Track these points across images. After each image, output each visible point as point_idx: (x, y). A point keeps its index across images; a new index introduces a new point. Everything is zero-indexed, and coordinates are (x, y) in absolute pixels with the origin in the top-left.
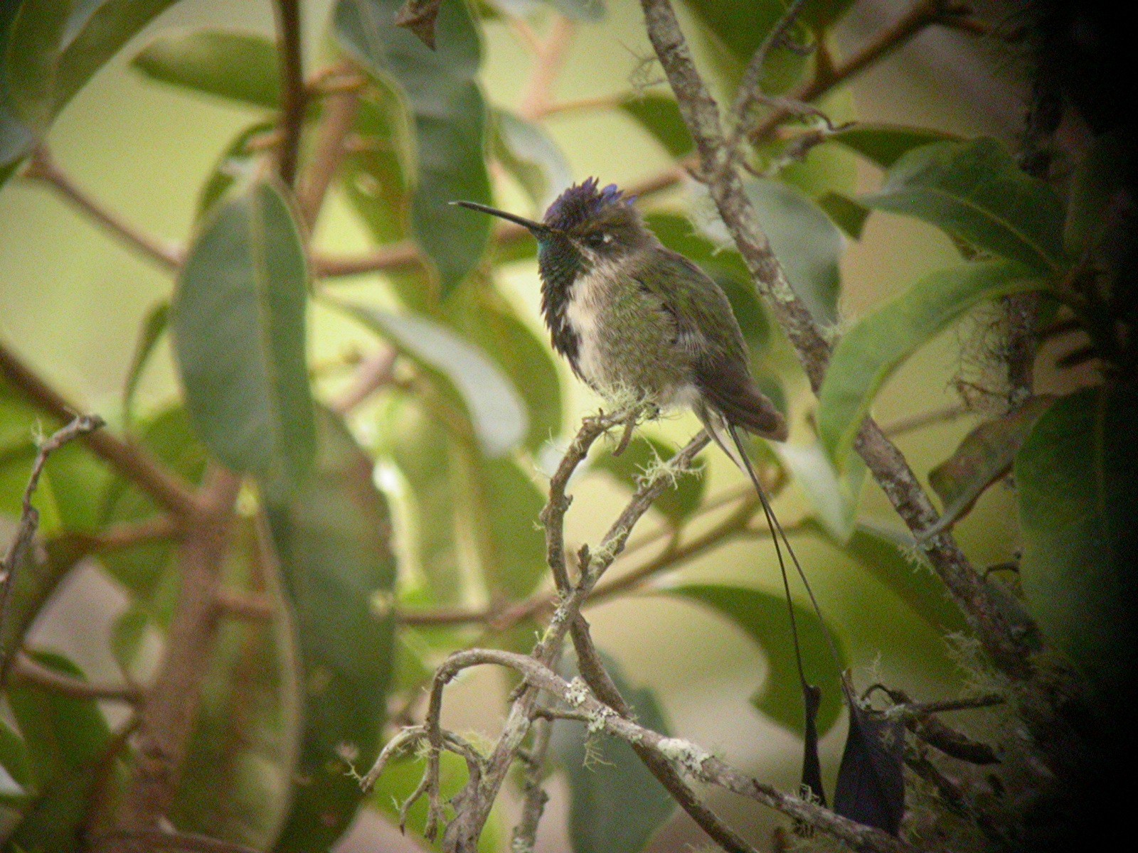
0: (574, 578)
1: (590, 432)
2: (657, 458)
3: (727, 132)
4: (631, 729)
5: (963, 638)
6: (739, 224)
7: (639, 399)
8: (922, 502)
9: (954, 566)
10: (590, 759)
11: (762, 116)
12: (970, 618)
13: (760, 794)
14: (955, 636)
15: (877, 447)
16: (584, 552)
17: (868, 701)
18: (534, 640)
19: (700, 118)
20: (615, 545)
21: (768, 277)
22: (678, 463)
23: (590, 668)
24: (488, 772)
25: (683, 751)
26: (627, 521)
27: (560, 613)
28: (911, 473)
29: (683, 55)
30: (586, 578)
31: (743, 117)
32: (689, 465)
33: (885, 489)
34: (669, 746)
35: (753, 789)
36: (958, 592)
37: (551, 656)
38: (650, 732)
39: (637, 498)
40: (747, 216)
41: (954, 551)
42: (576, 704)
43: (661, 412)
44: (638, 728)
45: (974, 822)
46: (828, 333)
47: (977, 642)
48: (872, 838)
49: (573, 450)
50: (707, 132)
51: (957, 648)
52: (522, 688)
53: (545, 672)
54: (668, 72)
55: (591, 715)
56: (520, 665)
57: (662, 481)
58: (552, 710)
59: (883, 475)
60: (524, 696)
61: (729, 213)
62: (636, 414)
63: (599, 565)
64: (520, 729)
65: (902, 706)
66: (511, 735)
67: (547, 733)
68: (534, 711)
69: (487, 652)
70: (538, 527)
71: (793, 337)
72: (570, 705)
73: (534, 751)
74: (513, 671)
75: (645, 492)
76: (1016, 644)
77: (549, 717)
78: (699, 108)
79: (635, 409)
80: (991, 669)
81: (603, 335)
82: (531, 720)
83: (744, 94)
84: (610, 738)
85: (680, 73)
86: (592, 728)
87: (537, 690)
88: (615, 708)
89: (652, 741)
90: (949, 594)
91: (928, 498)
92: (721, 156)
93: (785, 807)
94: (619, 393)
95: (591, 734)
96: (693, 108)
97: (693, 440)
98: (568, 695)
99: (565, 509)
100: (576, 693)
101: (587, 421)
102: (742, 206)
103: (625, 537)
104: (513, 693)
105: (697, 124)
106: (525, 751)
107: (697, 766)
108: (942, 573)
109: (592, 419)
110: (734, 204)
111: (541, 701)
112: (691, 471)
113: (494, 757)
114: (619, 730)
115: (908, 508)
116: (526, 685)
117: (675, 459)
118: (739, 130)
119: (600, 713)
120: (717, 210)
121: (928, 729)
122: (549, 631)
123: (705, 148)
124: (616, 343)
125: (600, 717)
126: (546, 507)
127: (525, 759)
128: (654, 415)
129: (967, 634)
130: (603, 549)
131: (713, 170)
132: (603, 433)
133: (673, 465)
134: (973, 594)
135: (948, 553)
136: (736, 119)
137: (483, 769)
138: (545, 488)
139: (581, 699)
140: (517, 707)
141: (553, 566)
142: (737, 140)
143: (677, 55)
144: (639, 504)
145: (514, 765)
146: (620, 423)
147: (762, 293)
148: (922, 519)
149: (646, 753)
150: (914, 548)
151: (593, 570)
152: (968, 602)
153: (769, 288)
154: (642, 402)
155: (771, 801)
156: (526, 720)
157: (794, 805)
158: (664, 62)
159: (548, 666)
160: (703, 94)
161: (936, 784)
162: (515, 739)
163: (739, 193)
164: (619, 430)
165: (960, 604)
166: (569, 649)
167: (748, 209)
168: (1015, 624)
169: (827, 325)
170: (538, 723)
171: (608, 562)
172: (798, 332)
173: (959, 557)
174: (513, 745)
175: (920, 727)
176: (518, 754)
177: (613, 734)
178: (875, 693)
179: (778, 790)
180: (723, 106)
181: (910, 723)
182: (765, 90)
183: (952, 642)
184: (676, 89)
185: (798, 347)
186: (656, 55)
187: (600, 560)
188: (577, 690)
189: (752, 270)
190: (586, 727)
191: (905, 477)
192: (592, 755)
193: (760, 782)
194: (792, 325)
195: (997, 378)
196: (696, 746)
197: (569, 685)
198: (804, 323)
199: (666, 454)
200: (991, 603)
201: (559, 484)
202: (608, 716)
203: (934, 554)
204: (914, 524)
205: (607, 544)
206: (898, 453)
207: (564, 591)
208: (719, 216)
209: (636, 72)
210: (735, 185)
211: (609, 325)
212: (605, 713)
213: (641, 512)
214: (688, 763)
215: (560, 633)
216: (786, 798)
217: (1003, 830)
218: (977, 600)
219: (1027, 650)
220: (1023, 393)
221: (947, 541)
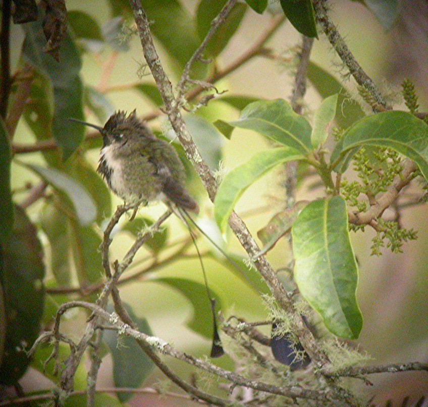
0: (112, 272)
1: (120, 211)
2: (146, 225)
3: (176, 95)
4: (136, 333)
5: (268, 297)
6: (180, 131)
7: (140, 197)
8: (252, 242)
9: (265, 268)
10: (119, 345)
11: (190, 89)
12: (271, 289)
13: (187, 359)
14: (265, 296)
15: (235, 220)
16: (116, 263)
17: (229, 323)
18: (97, 298)
19: (165, 88)
20: (129, 260)
21: (192, 153)
22: (154, 227)
23: (119, 308)
24: (78, 350)
25: (156, 342)
26: (134, 250)
27: (106, 287)
28: (248, 230)
29: (158, 64)
30: (117, 274)
31: (182, 88)
32: (158, 228)
33: (237, 237)
34: (150, 340)
35: (184, 357)
36: (266, 278)
37: (103, 303)
38: (143, 334)
39: (138, 241)
40: (183, 128)
41: (265, 262)
42: (113, 323)
43: (149, 203)
44: (138, 332)
45: (270, 370)
46: (216, 174)
47: (274, 298)
48: (231, 376)
49: (113, 220)
50: (167, 94)
51: (266, 300)
52: (92, 318)
53: (101, 310)
54: (152, 71)
55: (119, 327)
56: (91, 307)
57: (148, 234)
58: (103, 326)
59: (237, 231)
60: (93, 320)
61: (176, 127)
62: (139, 204)
63: (122, 268)
64: (90, 333)
65: (244, 323)
66: (87, 336)
67: (101, 335)
68: (96, 326)
69: (79, 302)
70: (99, 251)
71: (201, 176)
72: (111, 323)
73: (96, 342)
74: (89, 310)
75: (141, 239)
76: (289, 298)
77: (102, 329)
78: (164, 85)
79: (138, 202)
80: (279, 309)
82: (95, 330)
83: (183, 79)
84: (128, 337)
85: (157, 71)
86: (120, 333)
87: (98, 317)
88: (129, 325)
89: (144, 337)
90: (263, 279)
91: (255, 241)
92: (173, 104)
93: (197, 364)
94: (132, 196)
95: (120, 335)
96: (162, 85)
97: (160, 218)
98: (110, 319)
99: (110, 244)
100: (114, 319)
101: (119, 207)
102: (181, 124)
103: (132, 257)
104: (88, 318)
105: (163, 91)
106: (92, 342)
107: (162, 348)
108: (260, 271)
109: (121, 206)
110: (178, 123)
111: (99, 323)
112: (159, 231)
113: (80, 344)
114: (131, 333)
115: (246, 244)
116: (94, 316)
117: (153, 225)
118: (181, 93)
119: (123, 326)
120: (171, 125)
121: (253, 333)
122: (102, 294)
123: (167, 101)
125: (123, 328)
126: (102, 243)
127: (92, 346)
128: (146, 204)
129: (270, 295)
130: (124, 262)
131: (170, 109)
132: (125, 213)
133: (152, 228)
134: (272, 279)
135: (263, 262)
136: (179, 88)
137: (76, 349)
138: (102, 235)
139: (116, 321)
140: (89, 324)
141: (105, 267)
142: (180, 97)
143: (155, 64)
144: (138, 244)
145: (88, 347)
146: (132, 208)
147: (189, 158)
148: (252, 249)
149: (141, 342)
150: (249, 262)
151: (120, 270)
152: (270, 282)
153: (192, 156)
154: (141, 199)
155: (192, 362)
156: (93, 330)
157: (200, 363)
158: (151, 67)
159: (102, 307)
160: (166, 79)
161: (256, 355)
162: (89, 337)
163: (180, 118)
164: (131, 211)
165: (267, 282)
166: (111, 301)
167: (184, 125)
168: (289, 291)
169: (215, 171)
170: (98, 331)
171: (126, 267)
172: (204, 174)
173: (267, 264)
174: (88, 340)
175: (250, 333)
176: (89, 343)
177: (128, 335)
178: (232, 320)
179: (194, 358)
180: (174, 84)
181: (245, 330)
182: (191, 77)
183: (264, 298)
184: (155, 77)
185: (203, 180)
186: (147, 64)
187: (122, 266)
188: (114, 318)
189: (185, 150)
190: (117, 332)
191: (246, 233)
192: (120, 343)
193: (187, 354)
194: (201, 171)
195: (281, 193)
196: (161, 340)
197: (111, 316)
198: (205, 171)
199: (149, 223)
200: (279, 282)
201: (107, 234)
202: (127, 328)
203: (257, 263)
204: (249, 251)
205: (126, 259)
206: (243, 223)
207: (108, 278)
208: (172, 128)
209: (139, 70)
210: (179, 115)
212: (125, 327)
213: (139, 247)
214: (158, 347)
215: (107, 295)
216: (197, 360)
217: (282, 373)
218: (274, 281)
219: (294, 301)
220: (291, 200)
221: (262, 257)
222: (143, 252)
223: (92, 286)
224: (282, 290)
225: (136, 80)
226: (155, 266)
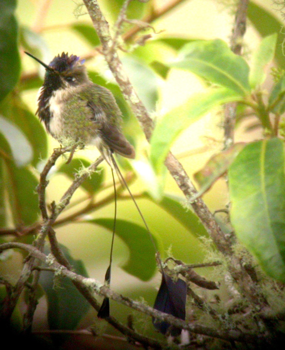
0: (49, 214)
1: (57, 154)
2: (83, 166)
3: (112, 34)
4: (72, 274)
5: (206, 239)
6: (116, 71)
7: (76, 141)
8: (189, 184)
9: (202, 210)
10: (55, 286)
11: (127, 29)
12: (209, 231)
13: (124, 301)
14: (202, 238)
15: (172, 162)
16: (53, 204)
17: (166, 264)
18: (33, 239)
19: (102, 28)
20: (66, 201)
21: (128, 93)
22: (91, 168)
23: (56, 249)
24: (14, 291)
25: (93, 283)
26: (71, 191)
27: (43, 228)
28: (185, 172)
29: (95, 3)
30: (54, 215)
31: (119, 28)
32: (96, 169)
33: (175, 178)
34: (88, 281)
35: (120, 299)
36: (204, 220)
37: (40, 245)
38: (79, 276)
39: (75, 182)
40: (120, 68)
41: (202, 203)
42: (50, 265)
43: (85, 146)
44: (74, 274)
45: (208, 313)
46: (152, 115)
47: (211, 240)
48: (168, 318)
49: (49, 162)
50: (104, 34)
51: (203, 243)
52: (28, 258)
53: (37, 251)
54: (89, 10)
55: (56, 269)
56: (27, 249)
57: (85, 176)
58: (40, 267)
59: (174, 173)
60: (29, 261)
61: (113, 67)
62: (75, 147)
63: (59, 209)
64: (27, 275)
65: (181, 266)
66: (23, 277)
67: (38, 277)
68: (33, 267)
69: (14, 243)
70: (35, 193)
71: (138, 117)
72: (48, 265)
73: (33, 283)
74: (25, 252)
75: (78, 180)
76: (227, 241)
77: (39, 270)
78: (101, 24)
79: (75, 145)
80: (216, 251)
81: (63, 115)
82: (32, 270)
83: (120, 18)
84: (63, 279)
85: (94, 11)
86: (56, 274)
87: (34, 258)
88: (65, 266)
89: (80, 279)
90: (200, 221)
91: (192, 183)
92: (110, 44)
93: (133, 306)
94: (68, 139)
95: (56, 276)
96: (99, 24)
97: (98, 159)
98: (47, 261)
99: (46, 186)
100: (50, 260)
101: (55, 150)
102: (118, 64)
103: (70, 198)
104: (25, 260)
105: (100, 31)
106: (29, 284)
107: (98, 289)
108: (197, 212)
109: (58, 149)
110: (115, 63)
111: (35, 263)
112: (97, 172)
113: (17, 285)
114: (67, 275)
115: (184, 186)
116: (30, 257)
117: (90, 167)
118: (118, 33)
119: (59, 268)
120: (108, 66)
121: (190, 275)
122: (39, 235)
123: (103, 40)
124: (67, 118)
125: (60, 270)
126: (38, 185)
127: (29, 287)
128: (82, 148)
129: (207, 236)
130: (61, 202)
131: (107, 50)
132: (62, 155)
133: (90, 169)
134: (210, 221)
135: (200, 204)
136: (116, 29)
137: (12, 290)
138: (38, 177)
139: (52, 262)
140: (26, 266)
141: (41, 209)
142: (116, 37)
143: (92, 3)
144: (76, 185)
145: (24, 289)
146: (68, 151)
147: (126, 99)
148: (189, 190)
149: (78, 284)
150: (186, 203)
151: (57, 211)
152: (208, 224)
153: (129, 97)
154: (78, 142)
155: (128, 304)
156: (29, 271)
157: (137, 305)
158: (87, 6)
159: (39, 249)
160: (103, 19)
161: (193, 297)
162: (25, 278)
163: (117, 59)
164: (68, 154)
165: (204, 225)
166: (47, 243)
167: (120, 65)
168: (227, 233)
169: (152, 112)
170: (34, 272)
171: (62, 208)
172: (140, 115)
173: (204, 206)
174: (24, 281)
175: (187, 275)
176: (25, 285)
177: (65, 276)
178: (169, 261)
179: (131, 300)
180: (111, 23)
181: (182, 272)
182: (129, 17)
183: (201, 240)
184: (92, 17)
185: (140, 121)
186: (84, 3)
187: (59, 207)
188: (50, 259)
189: (122, 90)
190: (54, 273)
191: (183, 174)
192: (56, 285)
193: (124, 296)
194: (138, 112)
195: (220, 134)
196: (98, 282)
197: (47, 257)
198: (142, 112)
199: (87, 164)
200: (217, 224)
201: (44, 176)
202: (63, 269)
203: (194, 205)
204: (186, 192)
205: (62, 201)
206: (180, 164)
207: (45, 220)
208: (108, 68)
209: (76, 10)
210: (115, 55)
211: (65, 111)
212: (61, 268)
213: (76, 188)
214: (95, 288)
215: (43, 236)
216: (134, 302)
217: (220, 316)
218: (211, 223)
219: (231, 243)
220: (229, 141)
221: (199, 199)
222: (80, 193)
223: (28, 228)
224: (220, 232)
225: (72, 19)
226: (91, 208)
